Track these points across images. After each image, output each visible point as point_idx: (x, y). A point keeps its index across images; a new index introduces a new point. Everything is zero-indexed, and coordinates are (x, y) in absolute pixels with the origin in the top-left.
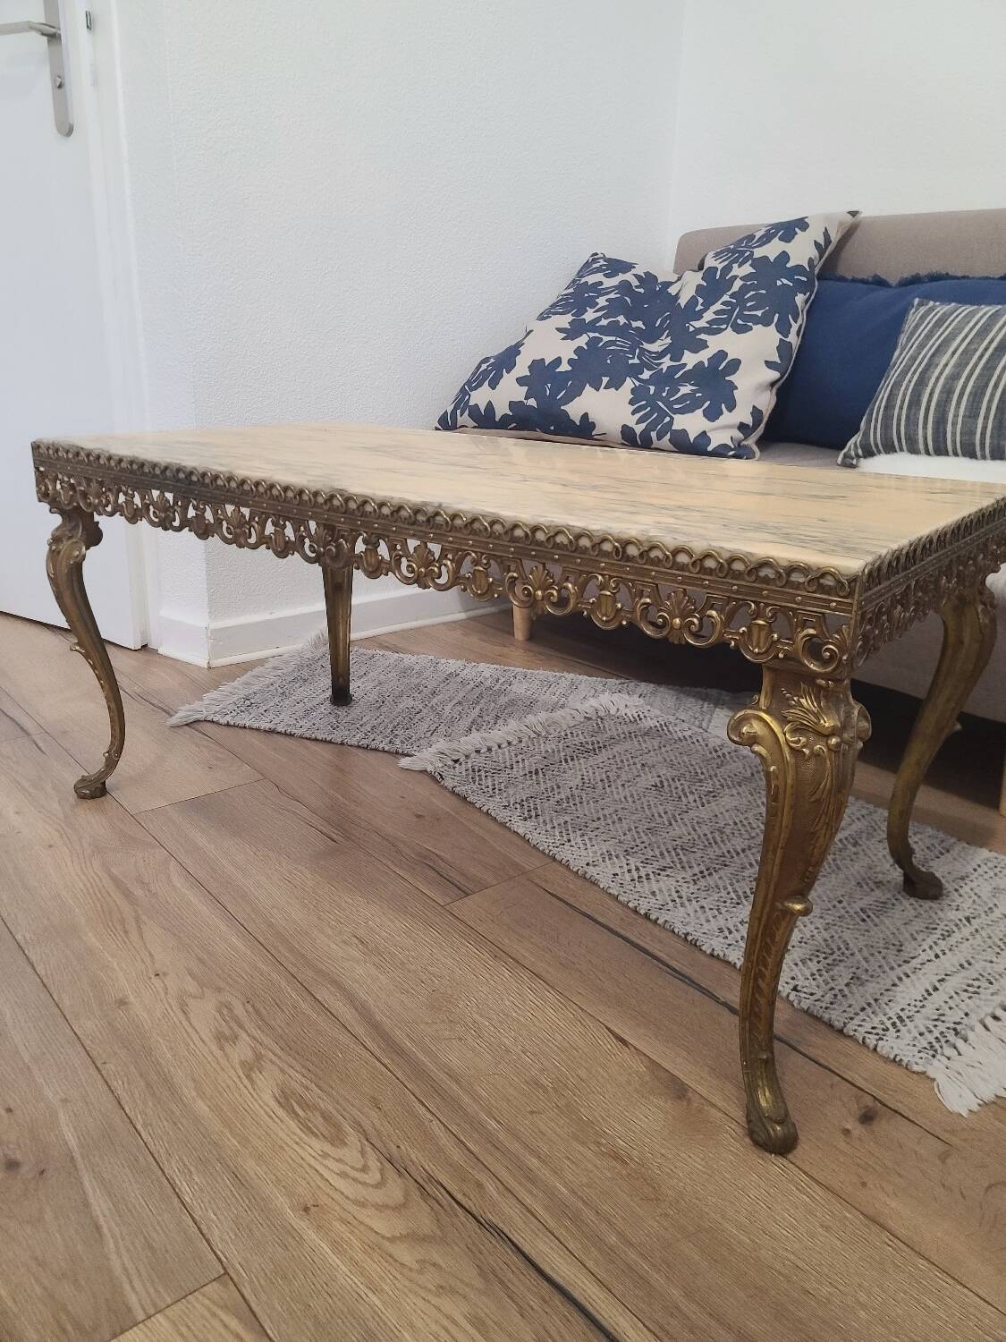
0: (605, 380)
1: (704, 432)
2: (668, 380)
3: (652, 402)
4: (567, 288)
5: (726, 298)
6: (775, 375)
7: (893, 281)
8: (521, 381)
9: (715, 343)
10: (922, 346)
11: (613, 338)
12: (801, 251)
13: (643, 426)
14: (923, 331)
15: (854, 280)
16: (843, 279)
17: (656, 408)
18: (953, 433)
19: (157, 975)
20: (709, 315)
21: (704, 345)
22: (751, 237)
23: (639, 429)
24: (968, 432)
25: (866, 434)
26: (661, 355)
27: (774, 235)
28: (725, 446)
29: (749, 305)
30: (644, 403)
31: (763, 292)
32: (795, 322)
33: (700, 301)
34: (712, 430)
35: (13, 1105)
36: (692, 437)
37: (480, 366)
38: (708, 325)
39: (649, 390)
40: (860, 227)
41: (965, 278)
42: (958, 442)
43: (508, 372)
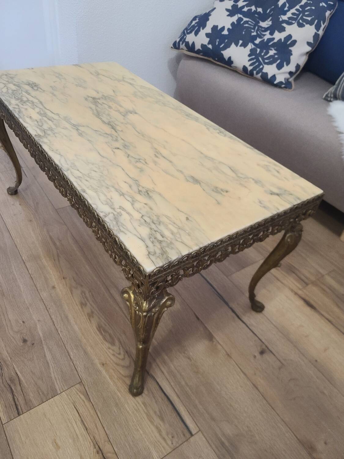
0: (241, 42)
1: (275, 75)
2: (265, 46)
3: (257, 57)
5: (298, 7)
6: (309, 49)
8: (207, 35)
9: (289, 30)
11: (247, 19)
17: (258, 61)
19: (64, 278)
20: (289, 14)
21: (284, 30)
23: (250, 68)
25: (336, 90)
26: (266, 30)
28: (281, 83)
29: (306, 13)
30: (254, 57)
31: (314, 8)
32: (323, 24)
33: (287, 5)
34: (278, 74)
35: (24, 321)
36: (269, 76)
37: (191, 22)
38: (287, 19)
39: (257, 51)
43: (203, 29)
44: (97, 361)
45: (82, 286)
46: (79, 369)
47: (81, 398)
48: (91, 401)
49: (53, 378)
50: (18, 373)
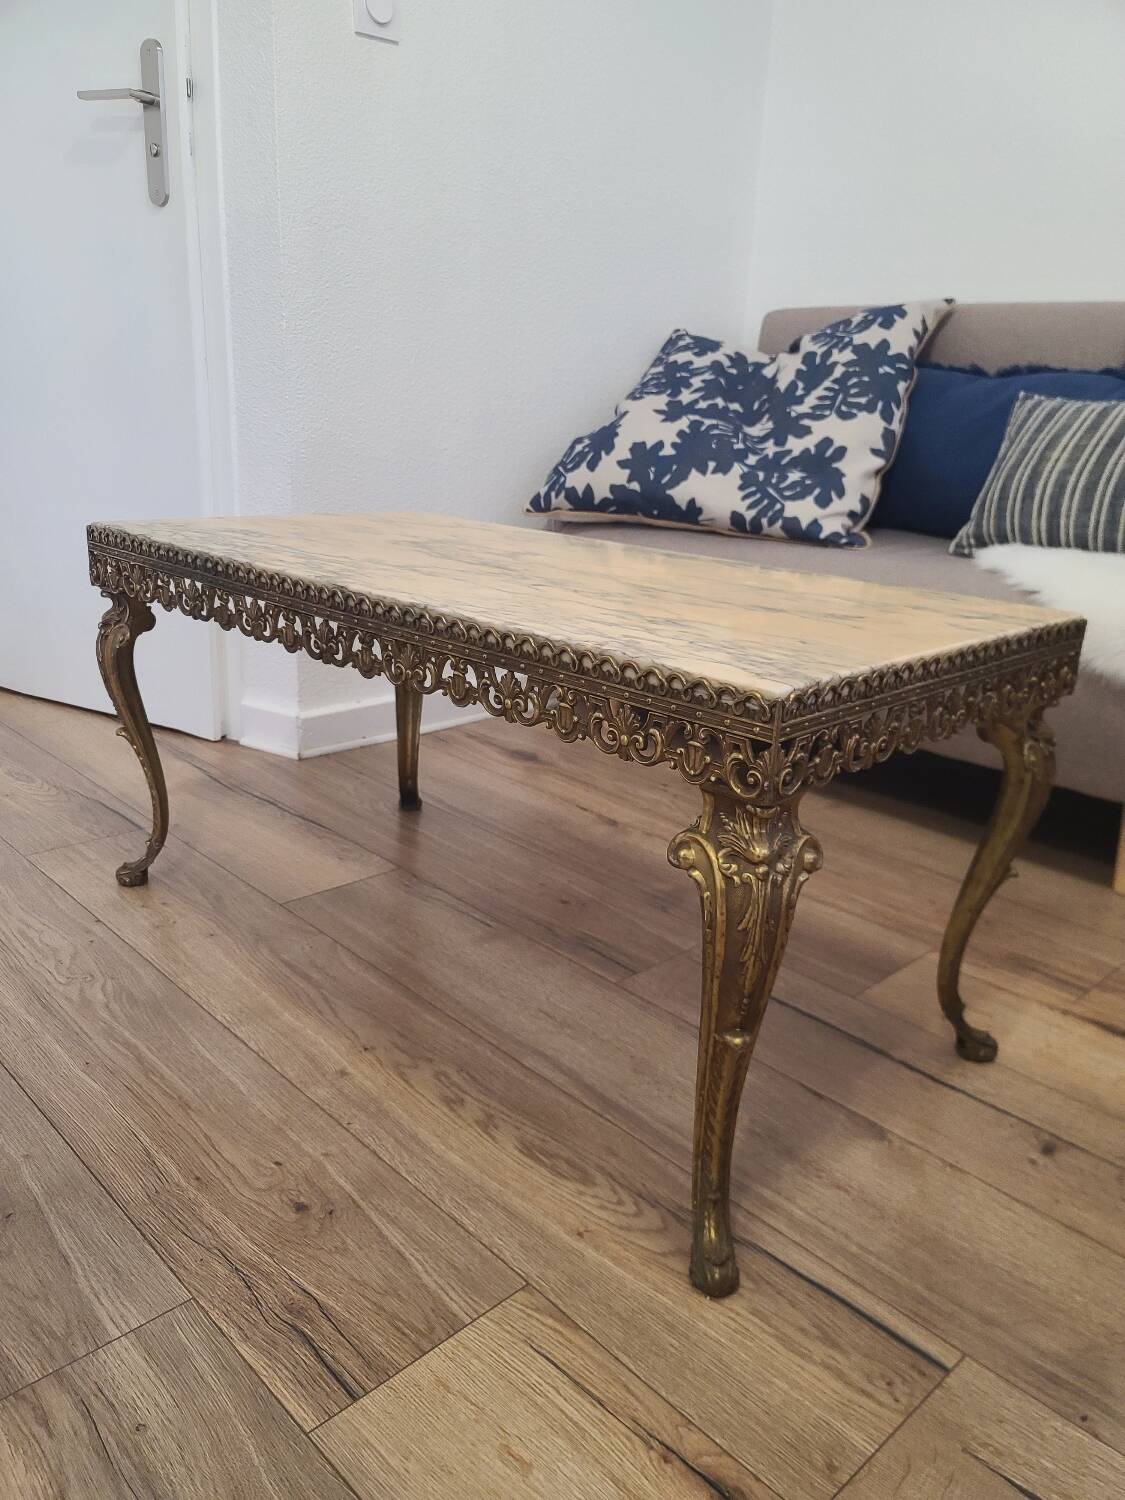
0: (712, 465)
1: (816, 520)
2: (772, 465)
3: (762, 488)
4: (654, 365)
5: (827, 383)
6: (879, 462)
7: (992, 371)
8: (622, 464)
9: (821, 429)
10: (1032, 441)
11: (714, 422)
12: (901, 339)
13: (753, 512)
14: (1033, 423)
15: (952, 369)
16: (938, 367)
17: (766, 495)
18: (1067, 524)
19: (366, 1049)
20: (811, 400)
21: (807, 431)
22: (848, 322)
23: (749, 515)
24: (1081, 526)
25: (979, 525)
26: (764, 439)
27: (872, 322)
28: (836, 535)
29: (852, 391)
30: (753, 489)
31: (866, 379)
32: (898, 407)
33: (801, 385)
34: (825, 517)
35: (279, 1159)
36: (804, 524)
37: (572, 447)
38: (810, 411)
39: (758, 476)
40: (956, 316)
41: (1065, 370)
42: (1071, 534)
43: (607, 453)
44: (554, 1228)
45: (430, 1060)
46: (507, 1254)
47: (544, 1324)
48: (581, 1329)
49: (433, 1286)
50: (311, 1289)
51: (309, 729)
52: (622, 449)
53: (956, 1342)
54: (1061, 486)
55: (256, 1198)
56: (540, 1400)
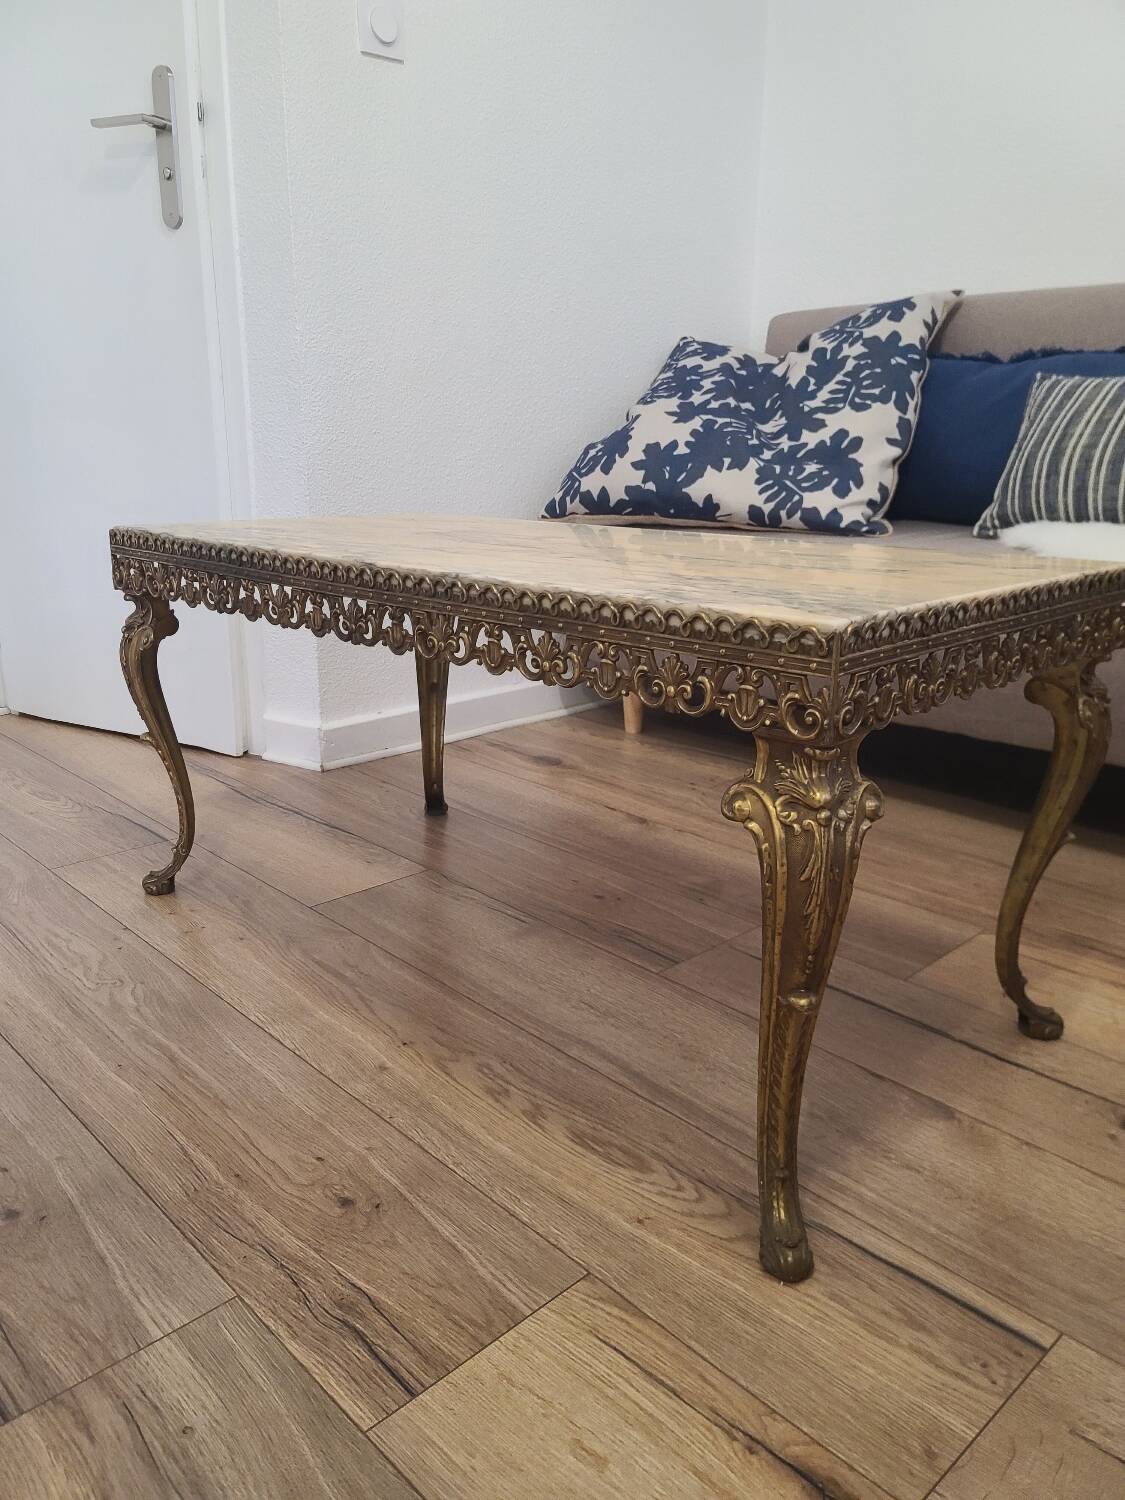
0: (727, 461)
1: (835, 509)
2: (788, 458)
3: (779, 481)
4: (663, 371)
5: (839, 377)
6: (896, 451)
7: (1005, 357)
8: (636, 465)
9: (834, 423)
10: (1052, 419)
11: (728, 420)
12: (912, 330)
13: (771, 505)
14: (1052, 402)
15: (964, 358)
16: (950, 357)
17: (783, 487)
18: (1095, 498)
19: (405, 1044)
20: (824, 395)
21: (822, 424)
22: (857, 318)
23: (767, 508)
24: (1110, 498)
25: (1002, 505)
26: (777, 435)
27: (882, 315)
28: (857, 523)
29: (865, 383)
30: (771, 482)
31: (878, 370)
32: (912, 398)
33: (812, 381)
34: (843, 507)
35: (321, 1155)
36: (824, 515)
37: (586, 452)
38: (824, 405)
39: (774, 470)
40: (963, 306)
41: (1080, 352)
42: (1100, 508)
43: (621, 456)
44: (612, 1216)
45: (471, 1053)
46: (565, 1243)
48: (651, 1319)
49: (489, 1278)
50: (361, 1284)
51: (331, 740)
52: (635, 451)
53: (1050, 1321)
54: (1086, 460)
55: (299, 1194)
56: (611, 1392)
